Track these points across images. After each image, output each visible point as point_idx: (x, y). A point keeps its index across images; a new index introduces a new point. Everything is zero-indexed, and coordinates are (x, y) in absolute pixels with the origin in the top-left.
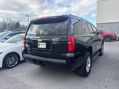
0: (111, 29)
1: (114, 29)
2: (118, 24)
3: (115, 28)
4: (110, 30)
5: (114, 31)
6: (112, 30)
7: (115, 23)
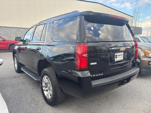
0: (7, 35)
1: (10, 35)
2: (15, 30)
3: (12, 35)
4: (6, 37)
5: (11, 38)
6: (9, 36)
7: (12, 28)
